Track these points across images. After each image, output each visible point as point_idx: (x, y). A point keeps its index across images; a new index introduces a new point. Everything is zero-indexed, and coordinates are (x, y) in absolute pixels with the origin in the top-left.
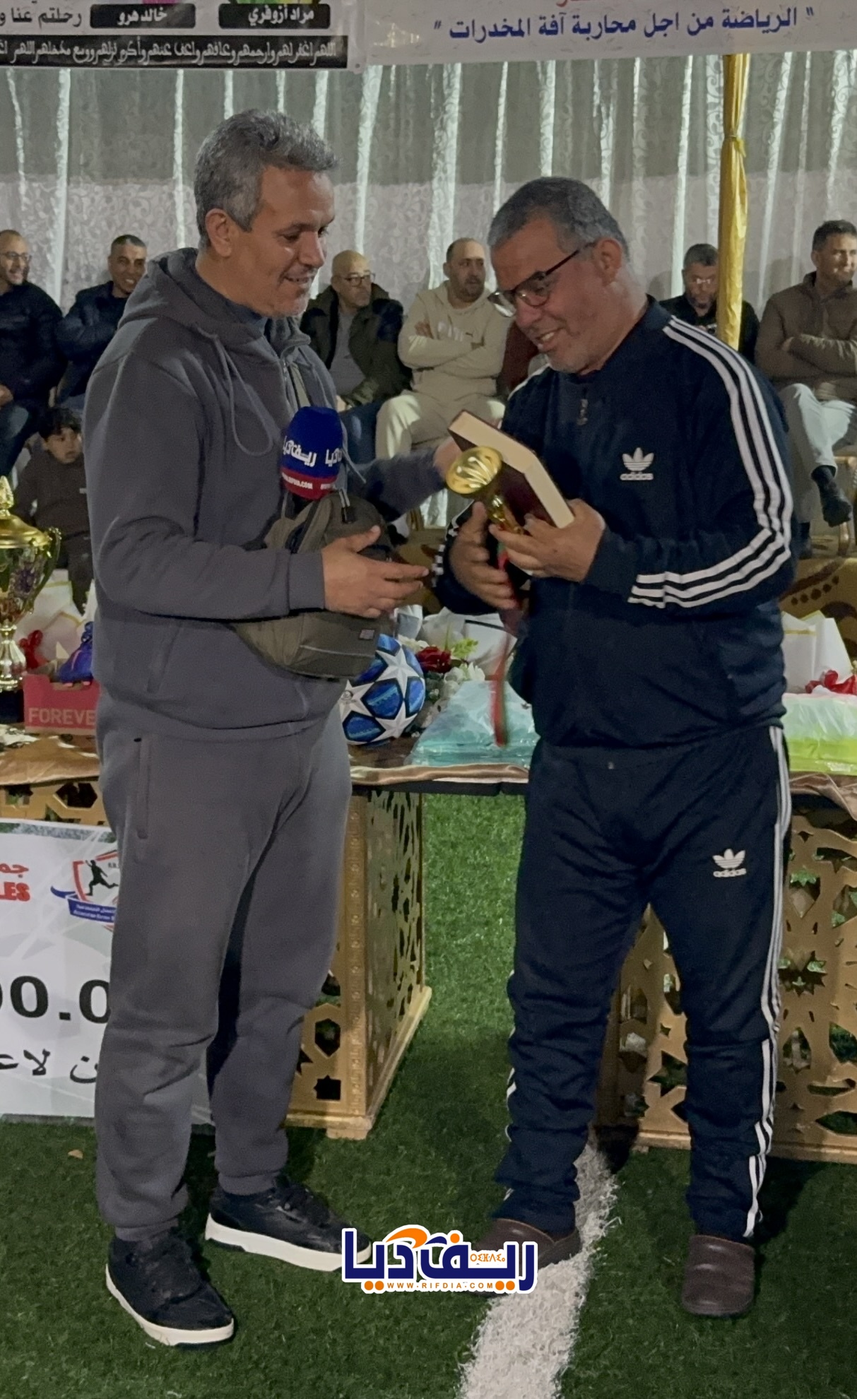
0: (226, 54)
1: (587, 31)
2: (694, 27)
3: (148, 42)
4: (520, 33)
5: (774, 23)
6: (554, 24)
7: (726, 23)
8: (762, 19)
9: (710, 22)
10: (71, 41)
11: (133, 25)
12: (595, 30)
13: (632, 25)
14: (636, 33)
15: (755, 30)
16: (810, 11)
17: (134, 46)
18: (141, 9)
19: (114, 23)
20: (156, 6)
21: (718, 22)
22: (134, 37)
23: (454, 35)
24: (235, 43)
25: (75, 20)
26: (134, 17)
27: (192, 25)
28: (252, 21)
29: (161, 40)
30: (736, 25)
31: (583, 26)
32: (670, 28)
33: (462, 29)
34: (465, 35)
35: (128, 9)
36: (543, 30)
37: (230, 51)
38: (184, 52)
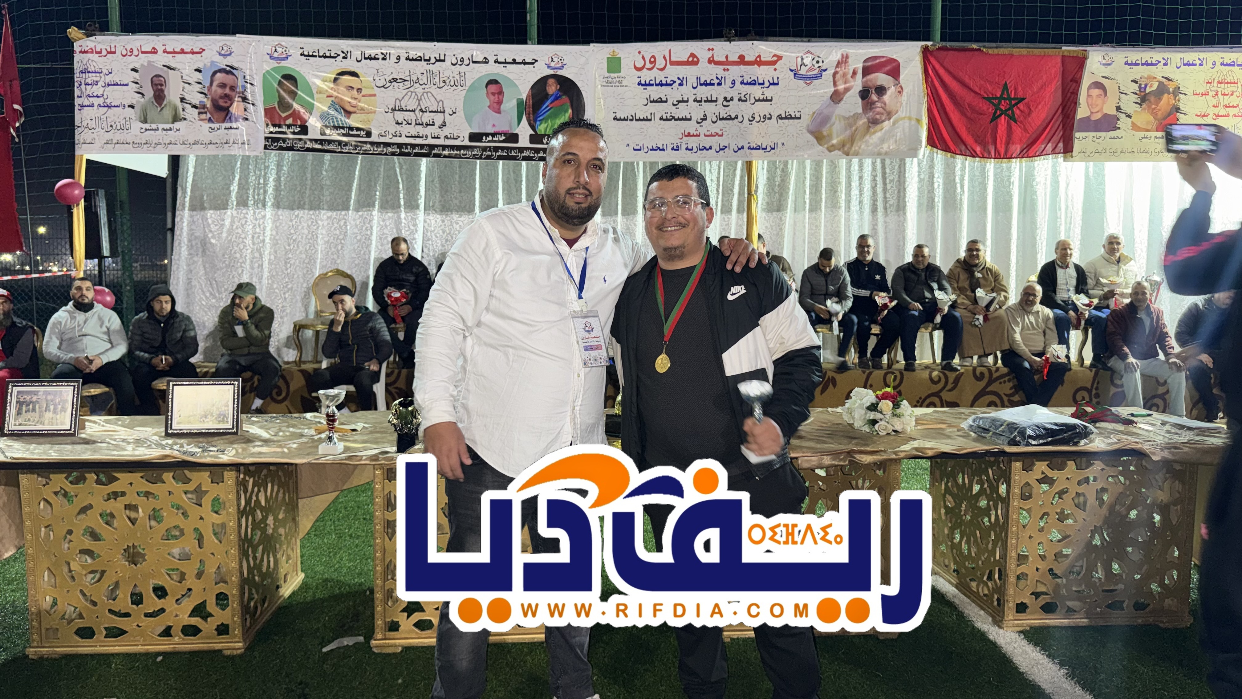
0: (532, 155)
1: (691, 150)
2: (736, 149)
3: (496, 149)
4: (663, 150)
5: (769, 149)
6: (678, 146)
7: (749, 148)
8: (764, 147)
9: (742, 148)
10: (459, 148)
11: (489, 141)
12: (695, 149)
13: (710, 148)
14: (713, 151)
15: (761, 151)
16: (783, 144)
17: (490, 151)
18: (493, 135)
19: (480, 141)
20: (499, 134)
21: (746, 147)
22: (490, 147)
23: (635, 150)
24: (537, 151)
25: (462, 138)
26: (490, 138)
27: (517, 142)
28: (545, 141)
29: (502, 149)
30: (753, 149)
31: (690, 147)
32: (727, 150)
33: (638, 147)
34: (640, 150)
35: (487, 135)
36: (673, 149)
37: (534, 154)
38: (513, 154)
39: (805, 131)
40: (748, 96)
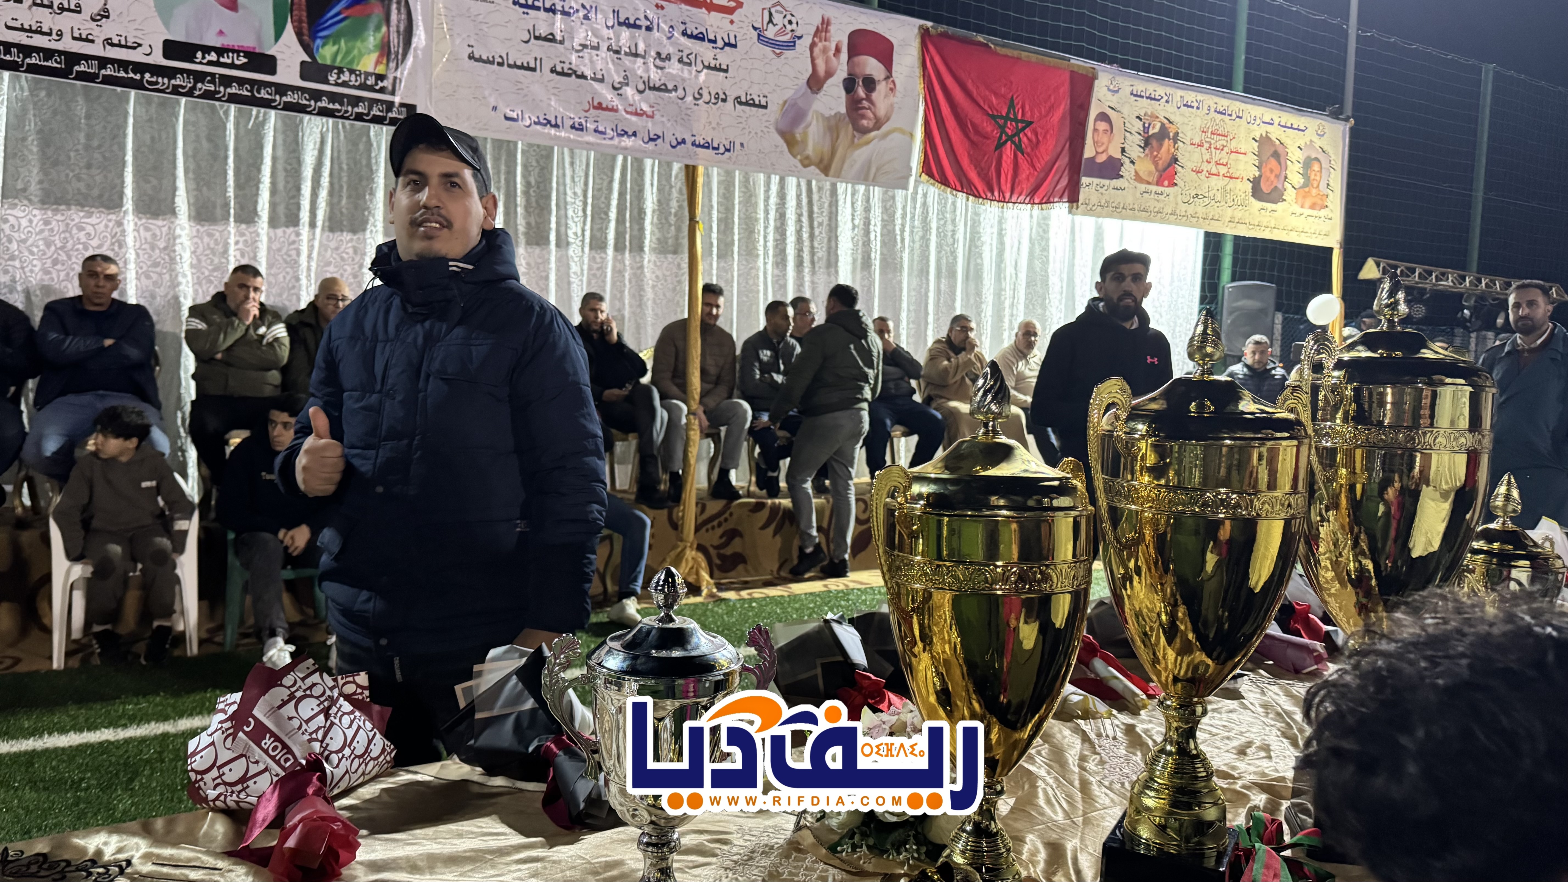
0: (305, 102)
1: (603, 133)
2: (674, 143)
3: (227, 81)
4: (557, 126)
5: (722, 150)
6: (580, 124)
7: (693, 144)
8: (715, 145)
10: (140, 67)
11: (211, 63)
12: (609, 133)
13: (634, 135)
14: (636, 140)
15: (710, 152)
16: (742, 145)
17: (213, 82)
18: (221, 51)
19: (190, 59)
20: (233, 51)
21: (689, 141)
22: (211, 74)
23: (506, 118)
24: (317, 95)
25: (146, 48)
26: (213, 56)
27: (272, 72)
28: (332, 78)
29: (241, 81)
30: (699, 146)
31: (601, 129)
32: (660, 141)
33: (514, 115)
34: (515, 120)
35: (207, 49)
36: (572, 127)
37: (309, 100)
38: (263, 94)
39: (772, 129)
40: (692, 57)
